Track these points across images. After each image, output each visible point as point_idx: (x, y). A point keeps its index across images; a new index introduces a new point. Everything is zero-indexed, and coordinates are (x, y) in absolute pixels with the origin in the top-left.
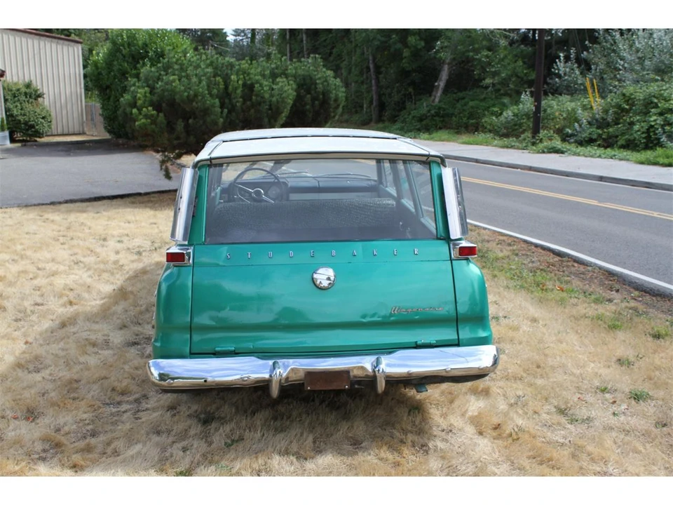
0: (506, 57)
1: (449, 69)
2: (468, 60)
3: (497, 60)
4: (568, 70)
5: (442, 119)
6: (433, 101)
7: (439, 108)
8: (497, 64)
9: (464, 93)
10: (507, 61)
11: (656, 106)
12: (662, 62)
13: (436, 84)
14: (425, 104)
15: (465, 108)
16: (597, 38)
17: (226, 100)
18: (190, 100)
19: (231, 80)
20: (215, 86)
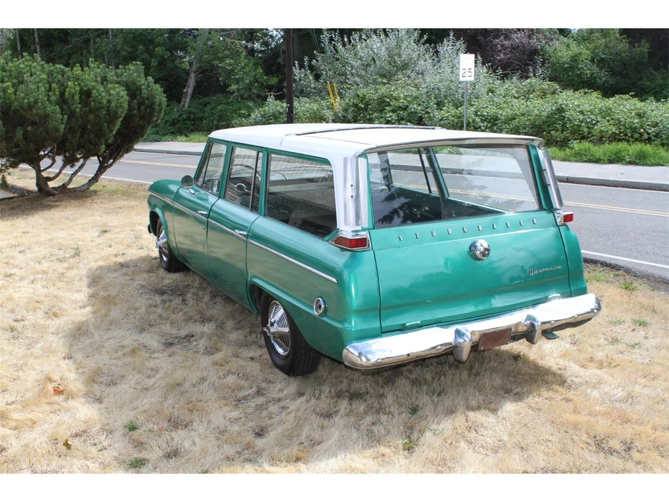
0: (246, 65)
1: (195, 77)
2: (213, 68)
3: (239, 68)
4: (302, 76)
5: (193, 123)
6: (183, 106)
7: (190, 113)
8: (240, 71)
9: (208, 98)
10: (247, 69)
11: (389, 105)
12: (382, 68)
13: (185, 91)
14: (175, 110)
15: (213, 111)
16: (324, 48)
17: (64, 107)
18: (30, 107)
19: (67, 87)
20: (50, 93)
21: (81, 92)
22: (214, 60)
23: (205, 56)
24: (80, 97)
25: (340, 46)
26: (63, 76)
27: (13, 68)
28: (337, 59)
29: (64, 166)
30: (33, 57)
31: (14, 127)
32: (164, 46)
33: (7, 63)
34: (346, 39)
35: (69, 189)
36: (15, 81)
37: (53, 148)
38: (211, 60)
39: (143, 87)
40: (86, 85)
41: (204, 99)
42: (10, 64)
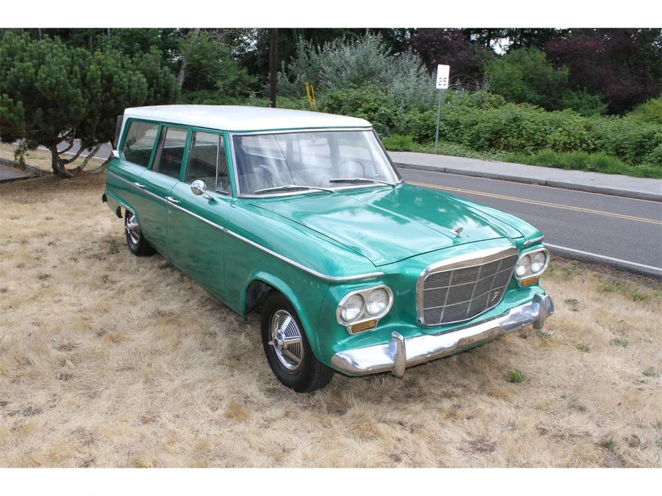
0: (232, 65)
1: (185, 74)
2: (201, 66)
10: (232, 69)
12: (352, 74)
16: (299, 54)
17: (85, 90)
18: (51, 89)
19: (89, 70)
20: (71, 76)
21: (103, 76)
22: (203, 59)
23: (195, 56)
24: (102, 81)
25: (313, 53)
26: (84, 60)
27: (34, 48)
28: (310, 65)
29: (82, 150)
30: (53, 39)
31: (35, 109)
32: (157, 44)
33: (27, 44)
34: (319, 48)
35: (84, 172)
36: (35, 61)
37: (72, 131)
38: (200, 59)
39: (160, 76)
40: (108, 70)
41: (191, 94)
42: (30, 45)
